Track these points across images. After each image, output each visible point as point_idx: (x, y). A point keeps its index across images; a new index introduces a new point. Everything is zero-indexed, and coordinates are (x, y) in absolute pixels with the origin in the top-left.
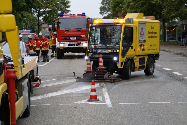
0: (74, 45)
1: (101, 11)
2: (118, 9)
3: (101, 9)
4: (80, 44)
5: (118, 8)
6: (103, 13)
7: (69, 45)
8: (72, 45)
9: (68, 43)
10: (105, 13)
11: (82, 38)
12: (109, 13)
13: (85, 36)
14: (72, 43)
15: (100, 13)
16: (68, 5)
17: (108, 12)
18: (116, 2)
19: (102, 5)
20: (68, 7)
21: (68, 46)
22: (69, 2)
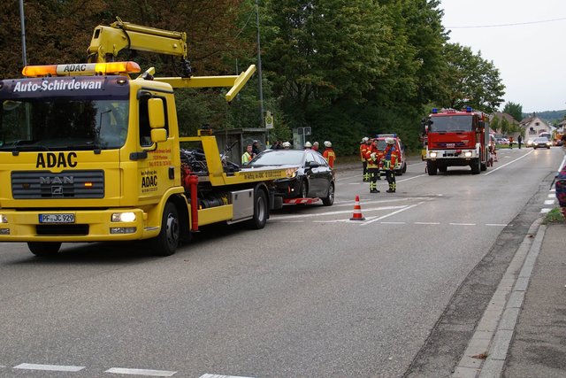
0: (452, 155)
4: (460, 153)
7: (444, 155)
8: (449, 155)
9: (443, 152)
14: (448, 151)
16: (500, 91)
21: (442, 157)
22: (503, 87)
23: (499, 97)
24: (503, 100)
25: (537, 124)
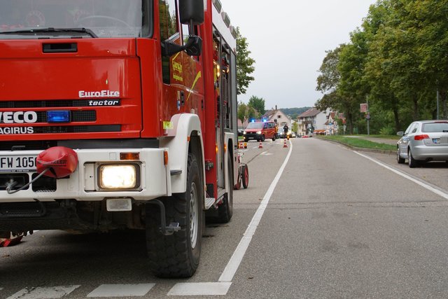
1: (320, 84)
2: (355, 73)
3: (320, 80)
5: (353, 71)
6: (324, 87)
10: (327, 87)
11: (92, 114)
12: (334, 87)
13: (120, 100)
15: (318, 88)
16: (249, 67)
17: (332, 86)
18: (350, 60)
19: (321, 74)
20: (251, 70)
22: (251, 62)
23: (247, 74)
24: (252, 79)
25: (279, 117)
